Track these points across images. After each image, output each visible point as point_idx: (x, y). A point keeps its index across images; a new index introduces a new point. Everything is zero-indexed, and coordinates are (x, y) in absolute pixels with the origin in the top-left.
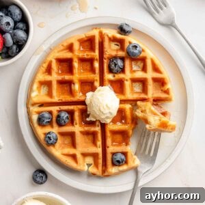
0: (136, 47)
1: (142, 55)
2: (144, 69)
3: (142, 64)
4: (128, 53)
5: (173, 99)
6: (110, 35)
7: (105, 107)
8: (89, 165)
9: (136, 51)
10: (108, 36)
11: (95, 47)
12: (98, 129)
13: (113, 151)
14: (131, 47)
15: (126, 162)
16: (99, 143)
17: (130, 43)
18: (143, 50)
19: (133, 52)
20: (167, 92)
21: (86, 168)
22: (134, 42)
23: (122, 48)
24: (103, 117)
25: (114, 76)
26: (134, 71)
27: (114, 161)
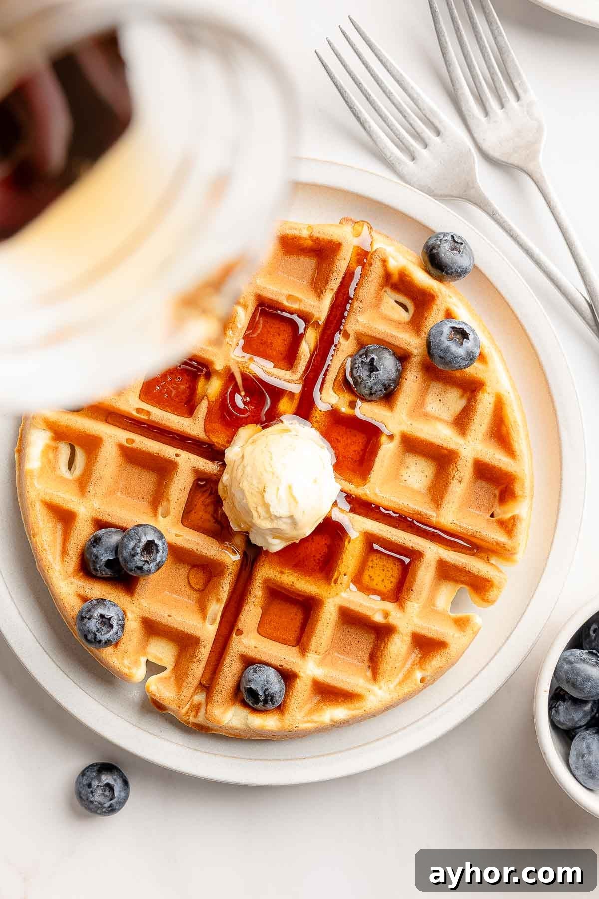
0: (462, 334)
1: (475, 370)
2: (462, 422)
3: (462, 403)
4: (429, 344)
5: (520, 556)
6: (394, 264)
7: (283, 493)
8: (153, 668)
9: (459, 351)
10: (384, 261)
11: (326, 282)
12: (231, 558)
13: (252, 653)
14: (446, 330)
15: (281, 709)
16: (216, 608)
17: (449, 315)
18: (482, 357)
19: (447, 350)
20: (508, 526)
21: (139, 673)
22: (464, 316)
23: (416, 323)
24: (264, 524)
25: (352, 405)
26: (427, 416)
27: (244, 684)
